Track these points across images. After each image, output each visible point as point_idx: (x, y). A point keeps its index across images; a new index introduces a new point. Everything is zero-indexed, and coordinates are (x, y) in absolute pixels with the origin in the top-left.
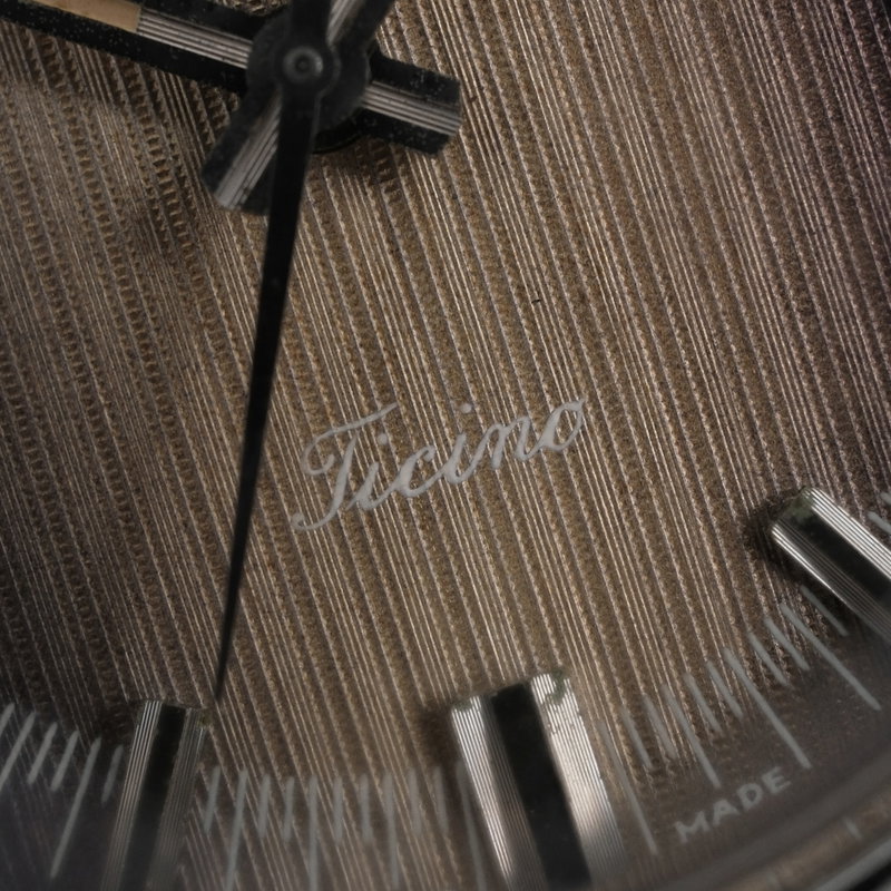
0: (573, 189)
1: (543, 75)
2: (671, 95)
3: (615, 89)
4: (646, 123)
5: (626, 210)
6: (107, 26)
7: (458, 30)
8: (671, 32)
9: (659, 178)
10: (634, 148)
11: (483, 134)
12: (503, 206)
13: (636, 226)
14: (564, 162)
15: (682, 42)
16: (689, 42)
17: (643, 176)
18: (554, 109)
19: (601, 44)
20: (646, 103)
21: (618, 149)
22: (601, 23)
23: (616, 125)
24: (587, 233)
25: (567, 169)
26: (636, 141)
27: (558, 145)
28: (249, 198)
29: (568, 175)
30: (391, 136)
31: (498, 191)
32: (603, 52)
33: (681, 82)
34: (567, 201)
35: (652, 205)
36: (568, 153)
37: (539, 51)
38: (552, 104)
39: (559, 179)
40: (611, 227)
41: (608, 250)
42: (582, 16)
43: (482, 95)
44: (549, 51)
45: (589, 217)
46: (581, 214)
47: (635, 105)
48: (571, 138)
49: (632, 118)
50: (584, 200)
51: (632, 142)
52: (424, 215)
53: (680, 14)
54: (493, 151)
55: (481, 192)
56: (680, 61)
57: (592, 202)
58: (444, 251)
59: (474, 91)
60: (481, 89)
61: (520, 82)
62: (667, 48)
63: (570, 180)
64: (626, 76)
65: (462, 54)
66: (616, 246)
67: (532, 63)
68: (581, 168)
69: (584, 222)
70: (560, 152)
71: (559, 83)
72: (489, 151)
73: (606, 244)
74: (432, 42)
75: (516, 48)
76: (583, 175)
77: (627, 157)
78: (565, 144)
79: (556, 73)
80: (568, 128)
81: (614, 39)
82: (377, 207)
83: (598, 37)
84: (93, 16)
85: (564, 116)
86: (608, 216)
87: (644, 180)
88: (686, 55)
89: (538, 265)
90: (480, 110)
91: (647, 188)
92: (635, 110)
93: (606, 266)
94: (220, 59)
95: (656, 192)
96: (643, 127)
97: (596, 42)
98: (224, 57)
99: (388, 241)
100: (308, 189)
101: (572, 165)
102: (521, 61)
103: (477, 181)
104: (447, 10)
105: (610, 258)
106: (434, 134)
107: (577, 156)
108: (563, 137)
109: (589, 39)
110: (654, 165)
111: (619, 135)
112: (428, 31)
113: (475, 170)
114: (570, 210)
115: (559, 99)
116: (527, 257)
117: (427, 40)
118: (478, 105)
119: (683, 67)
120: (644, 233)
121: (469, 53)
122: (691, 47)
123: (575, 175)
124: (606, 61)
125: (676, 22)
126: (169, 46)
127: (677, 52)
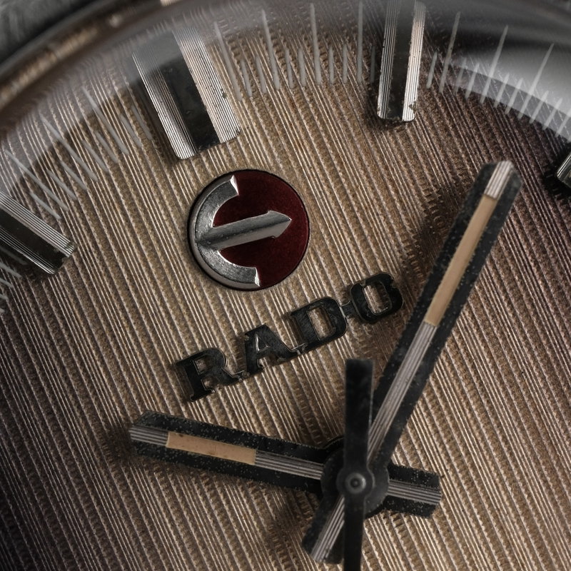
0: (503, 521)
1: (481, 459)
2: (553, 464)
3: (522, 464)
4: (540, 480)
5: (534, 530)
6: (239, 463)
7: (430, 439)
8: (550, 429)
9: (551, 510)
10: (535, 495)
11: (450, 495)
12: (465, 534)
13: (541, 539)
14: (497, 507)
15: (556, 434)
16: (560, 434)
17: (542, 510)
18: (489, 478)
19: (511, 440)
20: (540, 470)
21: (526, 496)
22: (510, 428)
23: (524, 484)
24: (513, 544)
25: (499, 510)
26: (536, 491)
27: (493, 498)
28: (330, 555)
29: (500, 514)
30: (403, 509)
31: (462, 526)
32: (513, 444)
33: (558, 456)
34: (501, 528)
35: (549, 526)
36: (499, 501)
37: (477, 446)
38: (487, 475)
39: (496, 517)
40: (527, 540)
41: (526, 554)
42: (499, 425)
43: (448, 474)
44: (482, 445)
45: (514, 535)
46: (510, 535)
47: (534, 471)
48: (500, 492)
49: (532, 478)
50: (510, 527)
51: (534, 492)
52: (422, 544)
53: (554, 419)
54: (457, 504)
55: (452, 528)
56: (556, 444)
57: (515, 528)
58: (434, 562)
59: (443, 472)
60: (446, 470)
61: (468, 464)
62: (548, 438)
63: (501, 516)
64: (527, 456)
65: (434, 452)
66: (531, 551)
67: (474, 454)
68: (507, 510)
69: (511, 539)
70: (494, 501)
71: (490, 463)
72: (455, 505)
73: (525, 550)
74: (416, 447)
75: (465, 446)
76: (508, 513)
77: (532, 501)
78: (497, 496)
79: (487, 457)
80: (498, 488)
81: (518, 436)
82: (394, 541)
83: (509, 435)
84: (230, 458)
85: (495, 481)
86: (524, 534)
87: (543, 512)
88: (559, 441)
89: (488, 566)
90: (447, 482)
91: (545, 517)
92: (533, 473)
93: (526, 563)
94: (303, 475)
95: (550, 519)
96: (539, 483)
97: (508, 438)
98: (305, 474)
99: (403, 559)
100: (363, 552)
101: (501, 508)
102: (468, 453)
103: (449, 521)
104: (423, 428)
105: (528, 558)
106: (427, 505)
107: (504, 503)
108: (495, 493)
109: (504, 437)
110: (548, 504)
111: (527, 490)
112: (414, 441)
113: (447, 516)
114: (503, 534)
115: (491, 472)
116: (482, 562)
117: (414, 446)
118: (446, 480)
119: (558, 448)
120: (546, 542)
121: (438, 451)
122: (561, 436)
123: (504, 513)
124: (515, 449)
125: (551, 423)
126: (274, 471)
127: (554, 440)
